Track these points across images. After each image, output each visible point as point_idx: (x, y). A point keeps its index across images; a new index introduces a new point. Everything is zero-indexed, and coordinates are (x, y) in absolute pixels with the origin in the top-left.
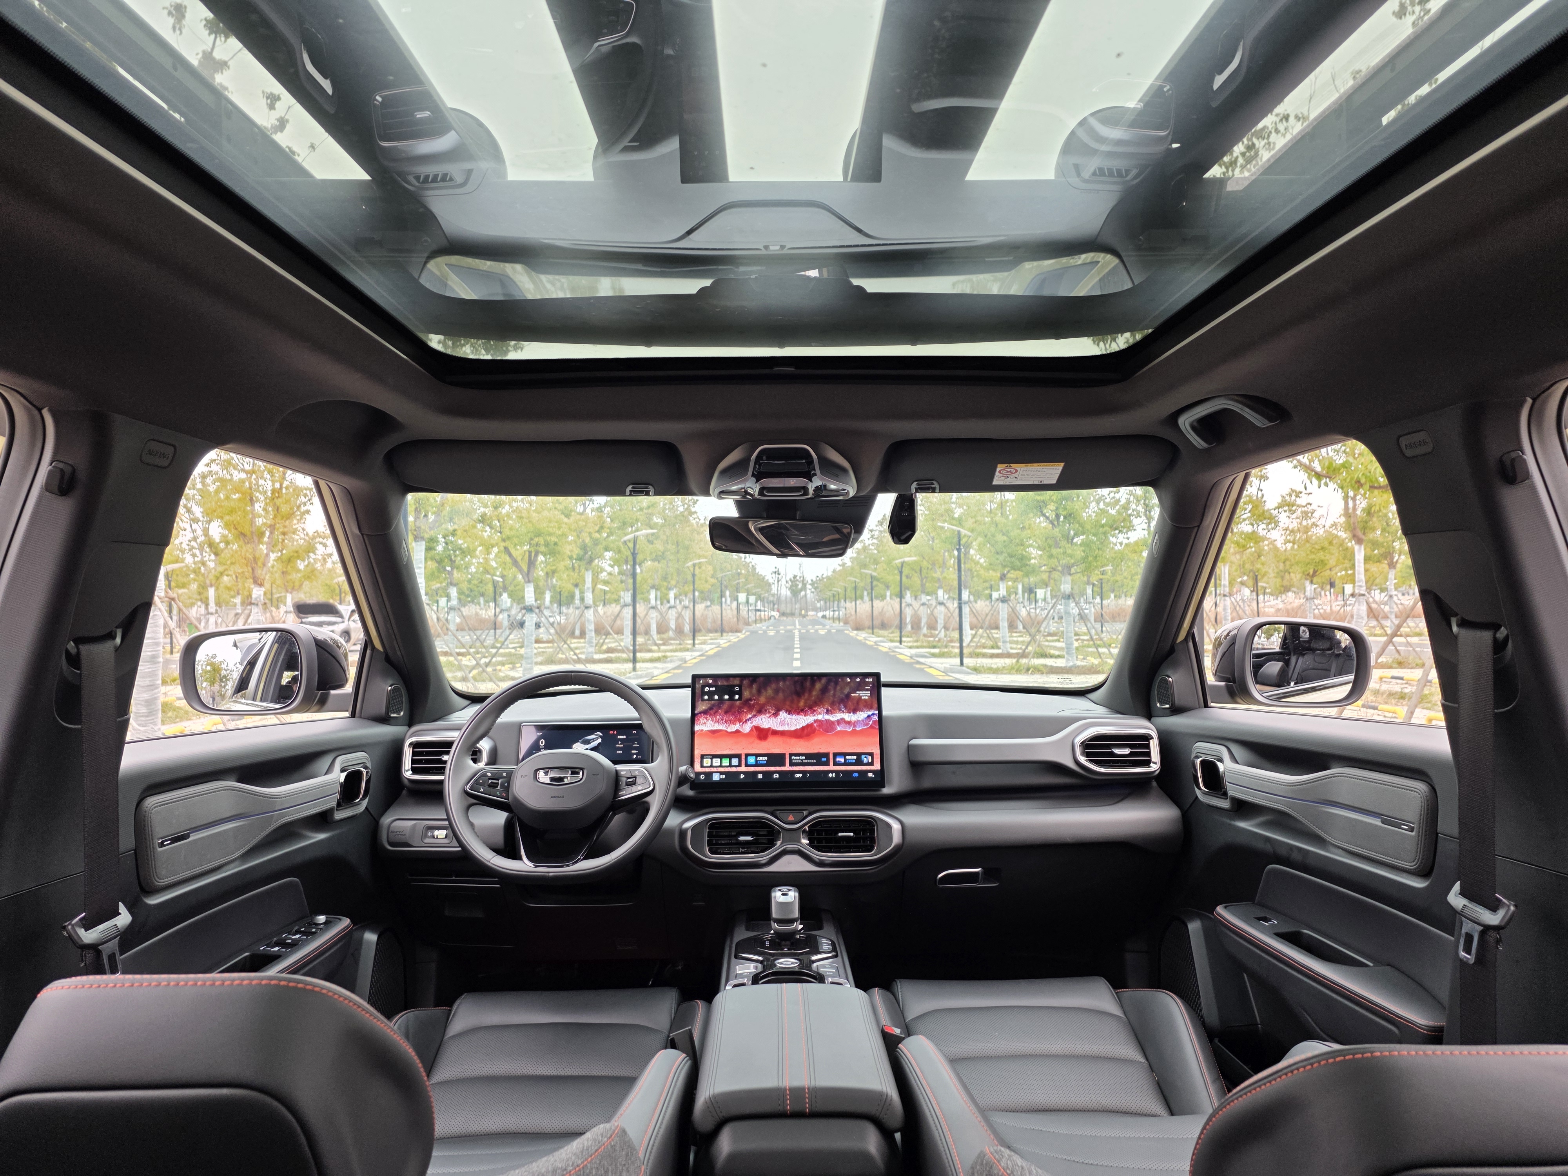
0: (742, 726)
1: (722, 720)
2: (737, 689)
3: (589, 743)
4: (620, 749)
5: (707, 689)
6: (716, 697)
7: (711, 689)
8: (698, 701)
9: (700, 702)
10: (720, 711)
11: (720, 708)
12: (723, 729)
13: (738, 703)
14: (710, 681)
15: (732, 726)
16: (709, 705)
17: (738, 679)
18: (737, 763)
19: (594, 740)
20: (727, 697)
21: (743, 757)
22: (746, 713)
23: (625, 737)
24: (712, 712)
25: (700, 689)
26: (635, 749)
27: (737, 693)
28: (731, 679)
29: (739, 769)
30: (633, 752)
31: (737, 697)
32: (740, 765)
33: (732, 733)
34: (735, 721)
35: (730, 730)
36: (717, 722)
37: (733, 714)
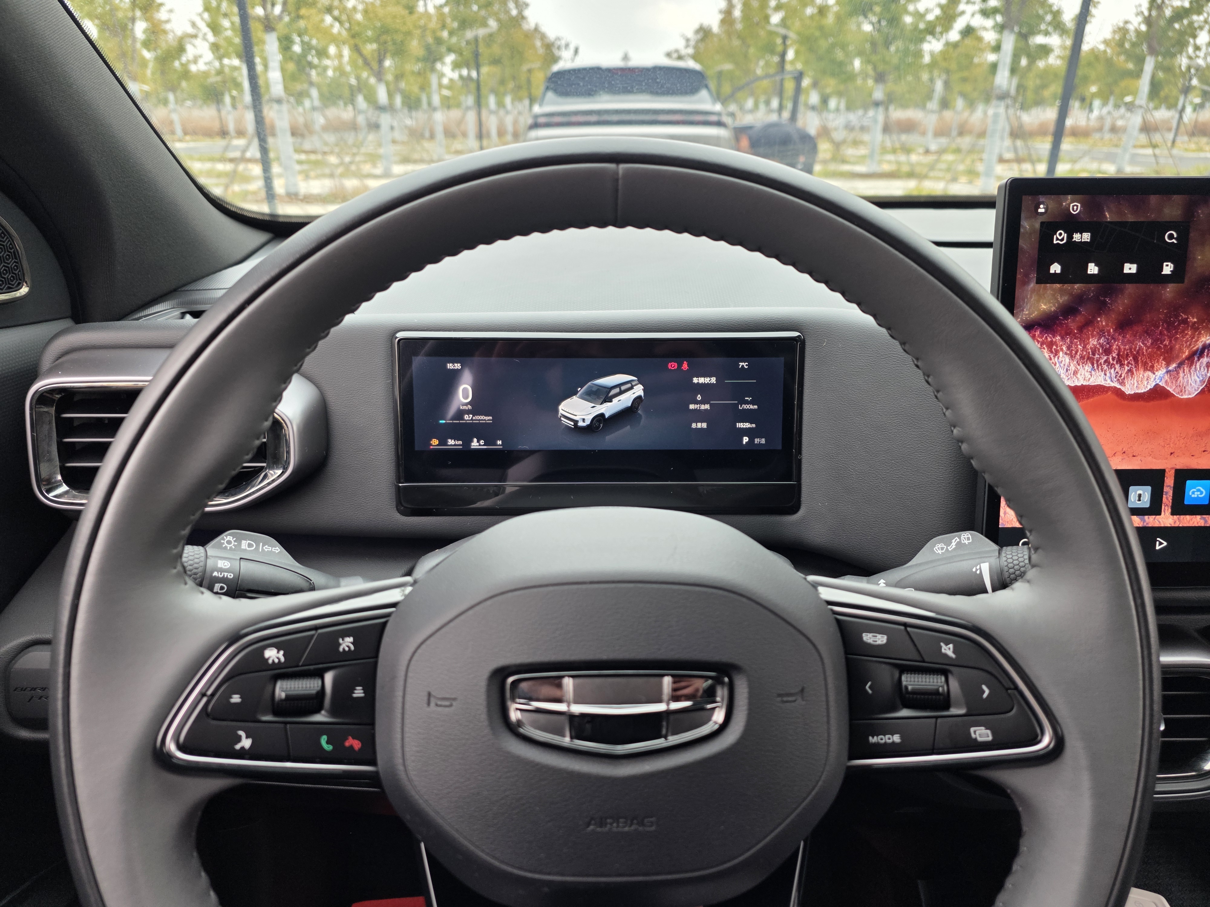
0: (1174, 375)
1: (1108, 352)
2: (1171, 237)
3: (608, 399)
4: (699, 416)
5: (1060, 237)
6: (1093, 269)
7: (1077, 237)
8: (1025, 283)
9: (1032, 285)
10: (1102, 321)
11: (1101, 308)
12: (1109, 383)
13: (1169, 291)
14: (1075, 208)
15: (1141, 374)
16: (1062, 299)
17: (1177, 198)
18: (1146, 502)
19: (622, 389)
20: (1130, 268)
21: (1169, 482)
22: (1195, 328)
23: (713, 380)
24: (1073, 324)
25: (1035, 239)
26: (746, 416)
27: (1169, 253)
28: (1154, 199)
29: (1151, 521)
30: (740, 425)
31: (1168, 269)
32: (1155, 509)
33: (1137, 397)
34: (1151, 357)
35: (1129, 389)
36: (1089, 359)
37: (1147, 333)
